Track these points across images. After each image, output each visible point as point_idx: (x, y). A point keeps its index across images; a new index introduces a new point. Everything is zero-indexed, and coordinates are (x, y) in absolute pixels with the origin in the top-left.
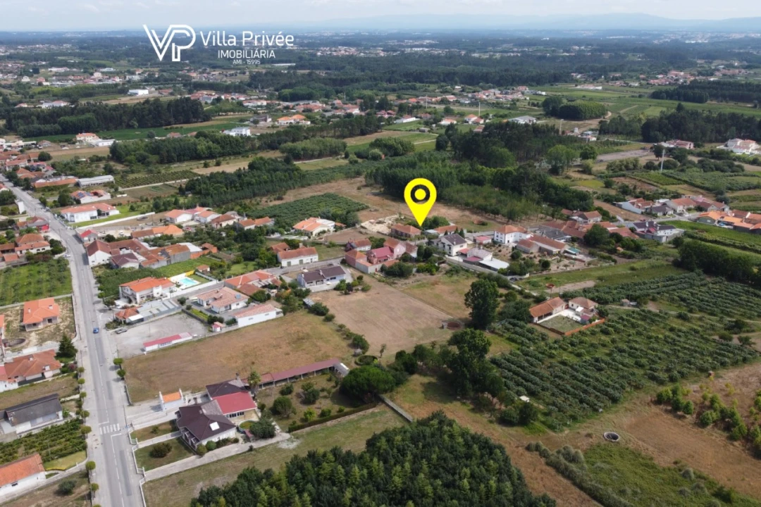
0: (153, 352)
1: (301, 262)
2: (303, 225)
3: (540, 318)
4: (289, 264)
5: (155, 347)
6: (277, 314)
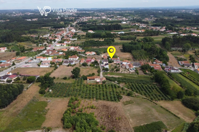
1: (73, 59)
2: (87, 53)
3: (89, 79)
5: (24, 67)
6: (49, 66)
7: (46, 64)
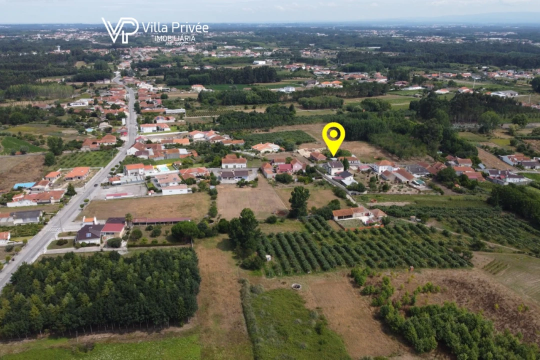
0: (110, 200)
1: (235, 166)
2: (257, 147)
3: (339, 218)
4: (227, 167)
5: (112, 197)
6: (189, 191)
7: (171, 184)
